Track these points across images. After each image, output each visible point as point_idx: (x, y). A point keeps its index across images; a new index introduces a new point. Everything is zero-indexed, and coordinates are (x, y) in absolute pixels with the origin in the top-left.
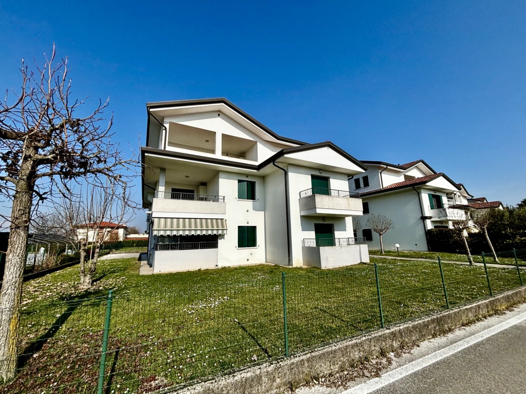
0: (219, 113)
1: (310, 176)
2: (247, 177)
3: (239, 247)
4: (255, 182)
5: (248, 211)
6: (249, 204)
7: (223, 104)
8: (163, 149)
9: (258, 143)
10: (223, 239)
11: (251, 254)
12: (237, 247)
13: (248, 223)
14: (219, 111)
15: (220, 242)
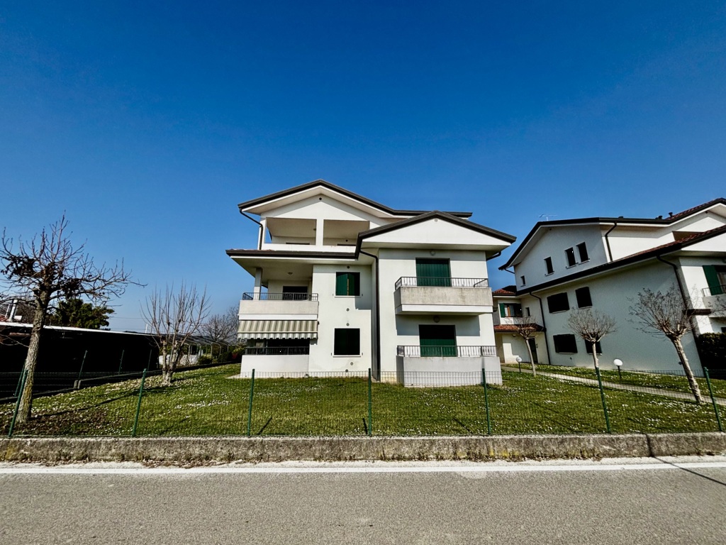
0: (321, 197)
1: (415, 261)
2: (348, 267)
3: (335, 354)
4: (359, 273)
5: (348, 310)
6: (350, 301)
7: (321, 186)
8: (258, 249)
9: (371, 223)
10: (315, 344)
11: (352, 364)
12: (333, 353)
13: (348, 325)
14: (321, 194)
15: (312, 347)
